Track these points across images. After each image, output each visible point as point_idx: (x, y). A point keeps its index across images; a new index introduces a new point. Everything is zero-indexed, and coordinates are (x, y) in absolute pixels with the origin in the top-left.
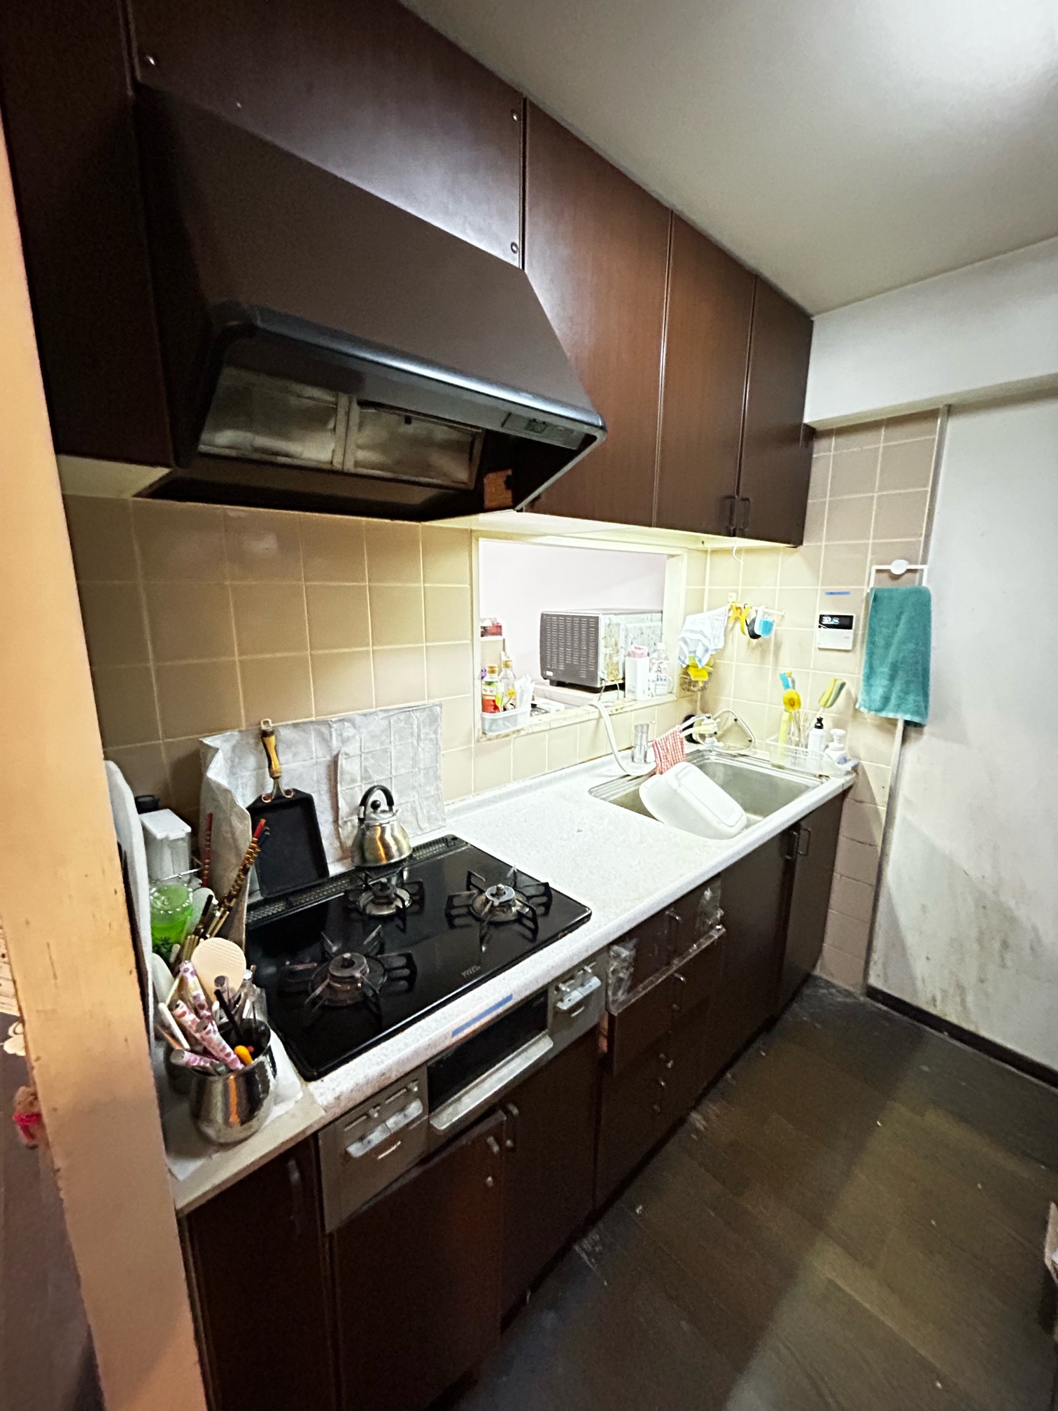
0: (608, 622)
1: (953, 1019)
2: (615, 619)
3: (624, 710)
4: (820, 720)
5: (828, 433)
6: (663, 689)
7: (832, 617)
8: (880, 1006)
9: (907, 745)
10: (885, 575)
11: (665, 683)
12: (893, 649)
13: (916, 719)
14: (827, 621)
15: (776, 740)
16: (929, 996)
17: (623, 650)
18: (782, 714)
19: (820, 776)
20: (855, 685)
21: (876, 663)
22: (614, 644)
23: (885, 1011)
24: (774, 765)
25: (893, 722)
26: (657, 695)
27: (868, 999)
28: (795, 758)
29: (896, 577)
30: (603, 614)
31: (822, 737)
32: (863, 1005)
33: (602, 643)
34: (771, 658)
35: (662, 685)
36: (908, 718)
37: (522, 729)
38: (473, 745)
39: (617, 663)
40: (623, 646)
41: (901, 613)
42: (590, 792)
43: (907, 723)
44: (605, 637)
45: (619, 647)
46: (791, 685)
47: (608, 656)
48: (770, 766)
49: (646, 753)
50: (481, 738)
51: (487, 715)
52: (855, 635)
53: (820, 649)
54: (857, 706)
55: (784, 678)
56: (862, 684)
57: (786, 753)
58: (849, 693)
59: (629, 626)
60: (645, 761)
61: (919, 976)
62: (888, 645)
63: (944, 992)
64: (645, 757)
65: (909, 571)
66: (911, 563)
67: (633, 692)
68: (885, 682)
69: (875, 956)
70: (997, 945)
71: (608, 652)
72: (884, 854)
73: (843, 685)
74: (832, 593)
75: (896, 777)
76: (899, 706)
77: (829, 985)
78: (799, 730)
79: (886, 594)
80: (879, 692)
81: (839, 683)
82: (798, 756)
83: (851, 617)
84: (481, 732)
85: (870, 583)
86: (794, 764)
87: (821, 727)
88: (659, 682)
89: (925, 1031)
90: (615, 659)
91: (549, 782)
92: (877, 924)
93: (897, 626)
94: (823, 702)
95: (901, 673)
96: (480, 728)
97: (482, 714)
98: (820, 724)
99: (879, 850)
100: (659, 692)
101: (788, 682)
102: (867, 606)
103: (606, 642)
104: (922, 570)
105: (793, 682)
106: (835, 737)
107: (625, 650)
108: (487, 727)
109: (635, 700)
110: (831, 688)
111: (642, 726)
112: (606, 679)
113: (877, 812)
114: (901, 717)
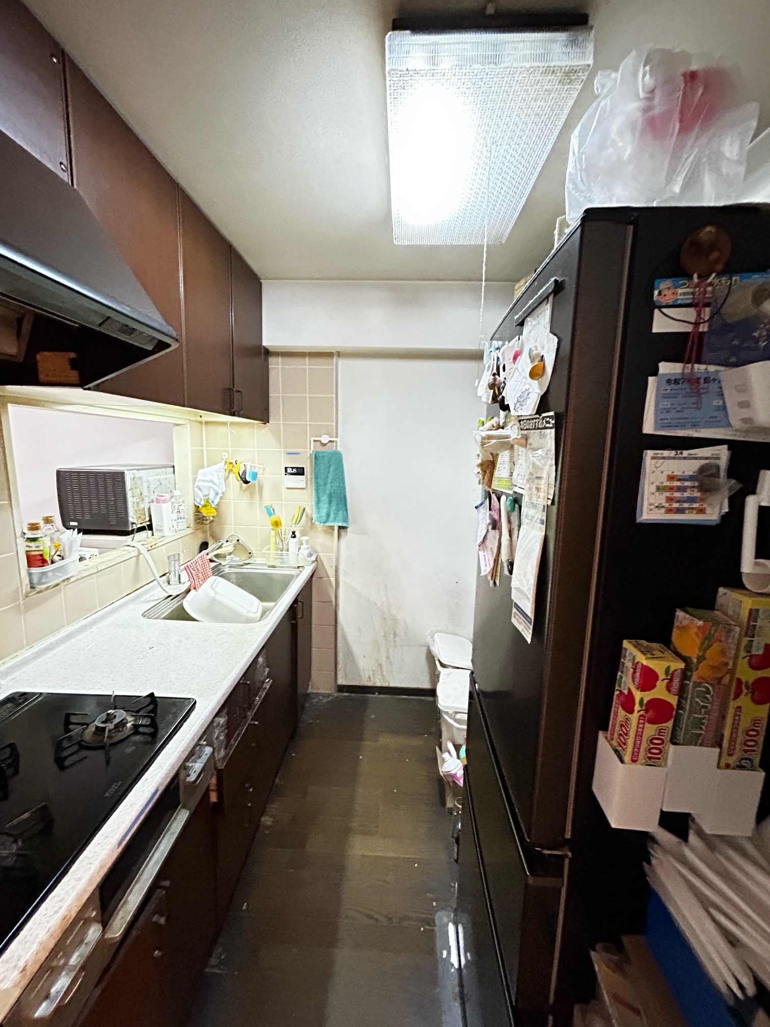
0: (133, 476)
1: (379, 684)
2: (138, 474)
3: (157, 545)
4: (294, 533)
5: (277, 354)
6: (182, 525)
7: (293, 468)
8: (346, 694)
9: (340, 540)
10: (319, 443)
11: (184, 520)
12: (328, 486)
13: (344, 525)
14: (289, 471)
15: (269, 549)
16: (367, 676)
17: (147, 498)
18: (270, 532)
19: (299, 567)
20: (311, 510)
21: (321, 495)
22: (139, 493)
23: (349, 696)
24: (269, 567)
25: (332, 528)
26: (179, 531)
27: (340, 694)
28: (282, 559)
29: (324, 445)
30: (128, 470)
31: (296, 543)
32: (337, 697)
33: (129, 494)
34: (257, 496)
35: (182, 522)
36: (340, 524)
37: (71, 577)
38: (21, 602)
39: (144, 509)
40: (147, 495)
41: (330, 465)
42: (144, 616)
43: (340, 528)
44: (131, 489)
45: (143, 495)
46: (272, 512)
47: (135, 505)
48: (266, 568)
49: (179, 576)
50: (30, 593)
51: (34, 570)
52: (307, 479)
53: (288, 488)
54: (313, 521)
55: (267, 508)
56: (314, 508)
57: (276, 557)
58: (307, 515)
59: (150, 478)
60: (180, 582)
61: (361, 669)
62: (325, 484)
63: (373, 671)
64: (179, 579)
65: (330, 441)
66: (330, 437)
67: (161, 530)
68: (327, 506)
69: (340, 666)
70: (392, 636)
71: (135, 500)
72: (337, 605)
73: (304, 509)
74: (290, 454)
75: (337, 560)
76: (335, 518)
77: (318, 694)
78: (282, 541)
79: (321, 455)
80: (324, 512)
81: (302, 508)
82: (283, 557)
83: (303, 468)
84: (29, 586)
85: (311, 449)
86: (282, 563)
87: (295, 537)
88: (179, 520)
89: (369, 697)
90: (142, 506)
91: (102, 618)
92: (338, 647)
93: (329, 472)
94: (294, 521)
95: (334, 500)
96: (28, 582)
97: (28, 570)
98: (294, 535)
99: (334, 603)
100: (180, 528)
101: (270, 511)
102: (311, 461)
103: (133, 493)
104: (337, 441)
105: (274, 510)
106: (304, 542)
107: (149, 498)
108: (35, 580)
109: (164, 537)
110: (297, 513)
111: (174, 555)
112: (136, 522)
113: (330, 581)
114: (336, 525)
